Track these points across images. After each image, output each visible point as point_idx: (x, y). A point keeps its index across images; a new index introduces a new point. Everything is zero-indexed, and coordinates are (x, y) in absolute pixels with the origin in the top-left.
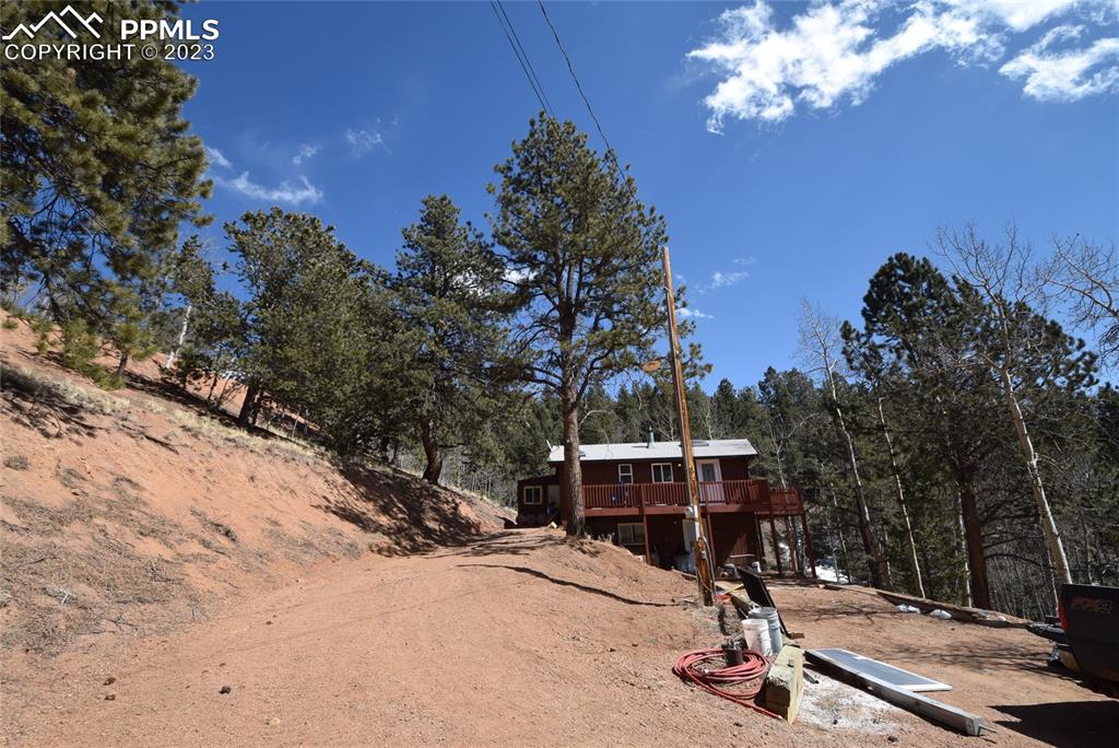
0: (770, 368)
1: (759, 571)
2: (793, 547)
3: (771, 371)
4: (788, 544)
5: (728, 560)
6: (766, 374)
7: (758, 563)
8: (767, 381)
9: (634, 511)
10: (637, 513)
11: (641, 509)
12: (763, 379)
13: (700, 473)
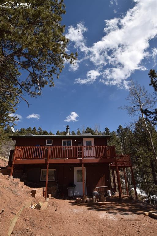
0: (120, 126)
1: (110, 195)
2: (127, 181)
3: (120, 127)
4: (125, 179)
5: (95, 189)
6: (119, 127)
7: (110, 191)
8: (119, 129)
9: (43, 161)
10: (44, 163)
11: (46, 160)
12: (118, 128)
13: (85, 144)
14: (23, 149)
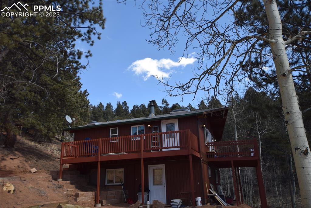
13: (164, 129)
14: (78, 145)
